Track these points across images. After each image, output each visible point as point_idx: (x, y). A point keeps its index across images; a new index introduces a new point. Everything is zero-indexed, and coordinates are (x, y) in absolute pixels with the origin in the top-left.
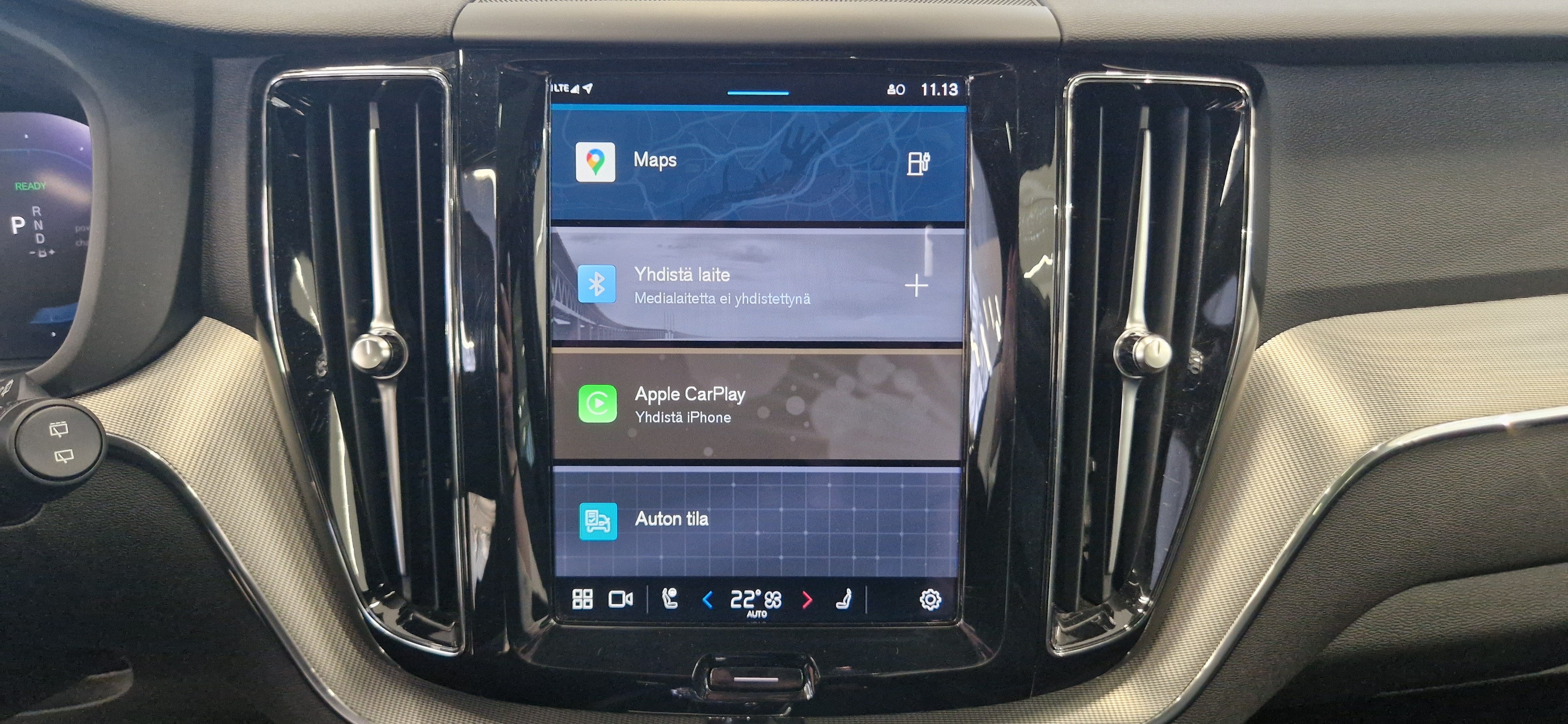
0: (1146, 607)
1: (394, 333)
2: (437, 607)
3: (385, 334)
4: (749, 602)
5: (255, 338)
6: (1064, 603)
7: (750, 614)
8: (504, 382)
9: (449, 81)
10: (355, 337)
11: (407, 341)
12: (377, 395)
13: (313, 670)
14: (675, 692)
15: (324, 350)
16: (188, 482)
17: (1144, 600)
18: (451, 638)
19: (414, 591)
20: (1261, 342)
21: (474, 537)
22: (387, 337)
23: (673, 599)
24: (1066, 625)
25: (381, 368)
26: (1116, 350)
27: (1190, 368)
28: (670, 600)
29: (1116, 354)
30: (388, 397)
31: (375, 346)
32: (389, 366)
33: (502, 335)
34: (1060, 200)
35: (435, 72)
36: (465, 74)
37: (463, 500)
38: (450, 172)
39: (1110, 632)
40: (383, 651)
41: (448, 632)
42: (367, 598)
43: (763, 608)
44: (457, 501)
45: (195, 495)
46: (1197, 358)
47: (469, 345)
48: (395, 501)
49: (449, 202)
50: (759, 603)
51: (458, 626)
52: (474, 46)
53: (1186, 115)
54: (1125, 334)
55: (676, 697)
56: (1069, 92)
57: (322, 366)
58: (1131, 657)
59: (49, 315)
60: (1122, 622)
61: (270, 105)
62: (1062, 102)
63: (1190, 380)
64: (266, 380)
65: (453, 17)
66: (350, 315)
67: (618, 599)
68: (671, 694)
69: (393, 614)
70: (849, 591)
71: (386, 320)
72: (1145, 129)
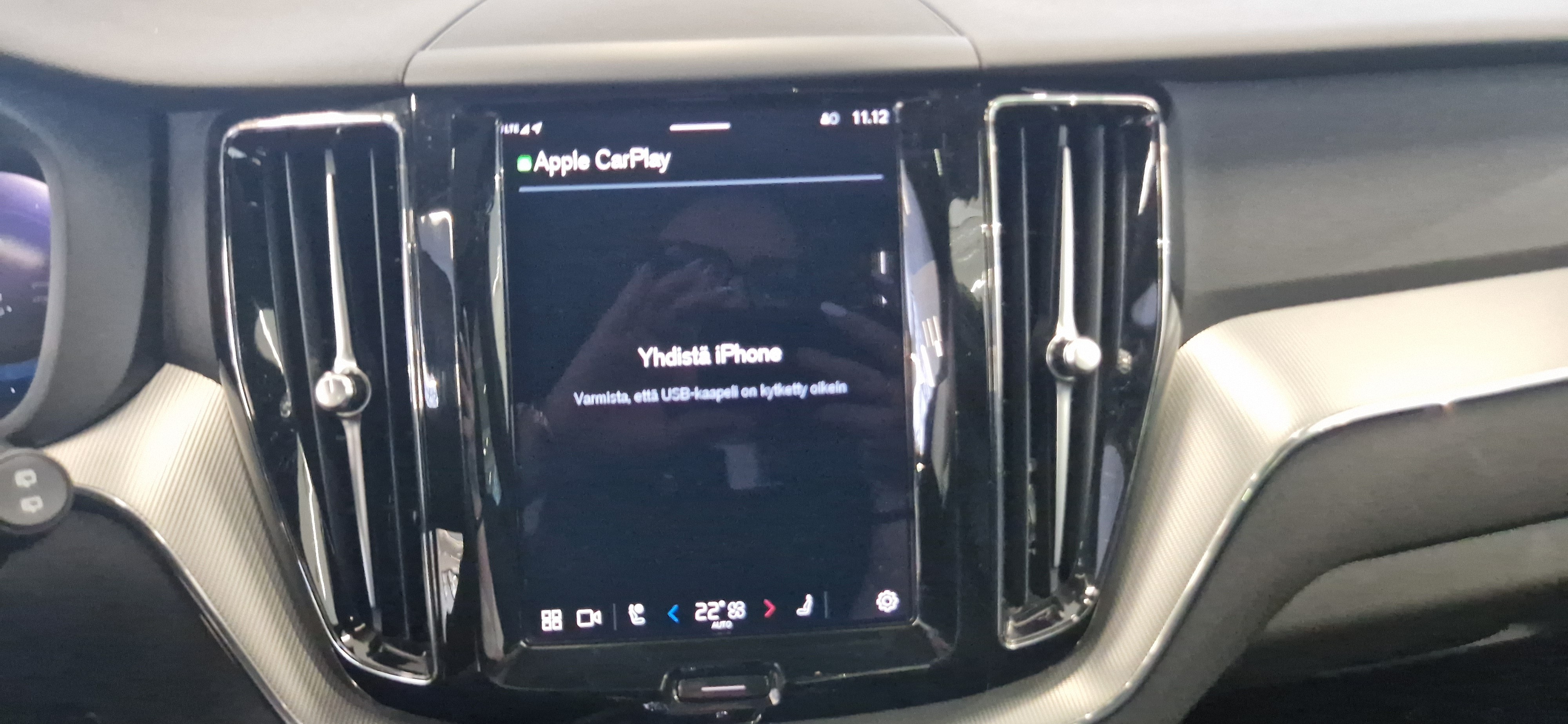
0: (1091, 598)
1: (357, 370)
2: (408, 637)
3: (348, 372)
4: (714, 614)
5: (218, 382)
6: (1014, 598)
7: (715, 626)
8: (467, 426)
9: (402, 126)
10: (318, 376)
11: (371, 379)
12: (342, 432)
13: (284, 706)
14: (646, 706)
15: (288, 391)
16: (155, 528)
17: (1090, 590)
18: (423, 667)
19: (385, 624)
20: (1184, 340)
21: (443, 578)
22: (351, 375)
23: (639, 616)
24: (1017, 619)
25: (345, 405)
26: (1048, 354)
27: (1120, 368)
28: (636, 616)
29: (1049, 358)
30: (353, 434)
31: (339, 385)
32: (353, 403)
33: (464, 383)
34: (988, 219)
35: (389, 118)
36: (418, 120)
37: (431, 534)
38: (406, 216)
39: (1058, 624)
40: (355, 684)
41: (420, 661)
42: (338, 631)
43: (727, 618)
44: (424, 536)
45: (162, 540)
46: (1125, 359)
47: (431, 383)
48: (363, 535)
49: (406, 247)
50: (723, 614)
51: (429, 655)
52: (425, 93)
53: (1101, 132)
54: (1056, 339)
55: (648, 711)
56: (990, 115)
57: (287, 407)
58: (1082, 646)
59: (10, 372)
60: (1071, 614)
61: (227, 158)
62: (983, 125)
63: (1120, 379)
64: (231, 422)
65: (403, 65)
66: (312, 354)
67: (586, 618)
68: (643, 708)
69: (363, 648)
70: (809, 598)
71: (349, 358)
72: (1064, 147)
